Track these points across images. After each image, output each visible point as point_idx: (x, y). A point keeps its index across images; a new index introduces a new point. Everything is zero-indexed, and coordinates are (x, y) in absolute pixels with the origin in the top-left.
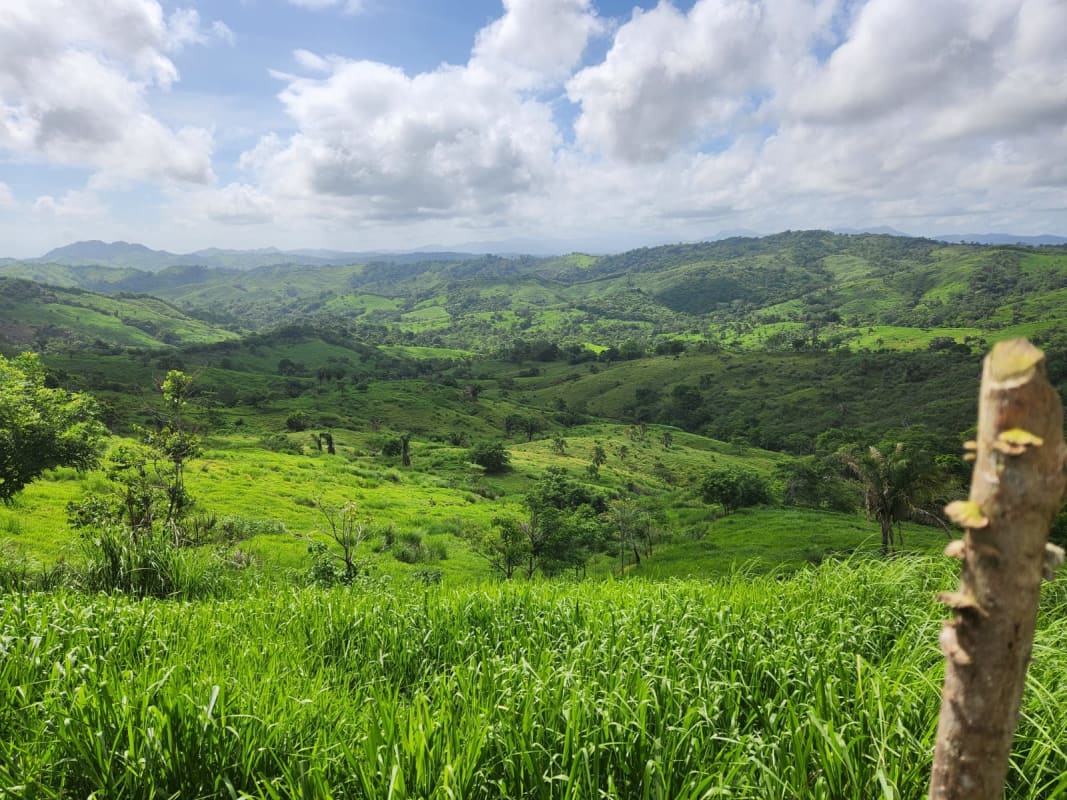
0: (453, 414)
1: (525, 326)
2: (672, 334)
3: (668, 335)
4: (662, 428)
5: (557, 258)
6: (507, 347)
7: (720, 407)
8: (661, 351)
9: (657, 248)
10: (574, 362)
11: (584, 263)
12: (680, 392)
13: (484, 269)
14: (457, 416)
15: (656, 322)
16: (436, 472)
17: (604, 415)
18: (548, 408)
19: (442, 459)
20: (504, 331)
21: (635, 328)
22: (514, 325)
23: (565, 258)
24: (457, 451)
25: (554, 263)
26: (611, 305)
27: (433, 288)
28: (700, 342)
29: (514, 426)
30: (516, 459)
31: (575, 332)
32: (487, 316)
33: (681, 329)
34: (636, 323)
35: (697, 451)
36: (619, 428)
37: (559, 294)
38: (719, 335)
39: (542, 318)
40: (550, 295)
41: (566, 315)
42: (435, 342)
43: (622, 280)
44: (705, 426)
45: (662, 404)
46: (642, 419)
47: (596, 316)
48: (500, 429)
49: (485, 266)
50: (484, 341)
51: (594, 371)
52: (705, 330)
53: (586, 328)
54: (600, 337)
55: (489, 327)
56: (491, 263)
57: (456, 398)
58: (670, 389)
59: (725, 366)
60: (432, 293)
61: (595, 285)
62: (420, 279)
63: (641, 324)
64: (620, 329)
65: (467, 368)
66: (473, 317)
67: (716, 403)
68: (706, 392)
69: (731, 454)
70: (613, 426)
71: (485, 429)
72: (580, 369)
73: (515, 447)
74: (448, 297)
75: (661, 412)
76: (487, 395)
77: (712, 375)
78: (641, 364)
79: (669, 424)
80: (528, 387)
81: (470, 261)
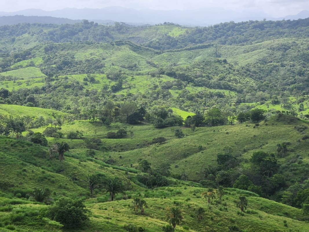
0: (38, 171)
1: (116, 89)
2: (254, 103)
3: (250, 104)
4: (238, 193)
5: (150, 26)
6: (98, 108)
7: (295, 174)
8: (242, 119)
9: (243, 23)
10: (161, 126)
11: (176, 33)
12: (258, 158)
13: (80, 34)
14: (43, 172)
15: (240, 92)
16: (15, 227)
17: (186, 178)
18: (132, 169)
19: (23, 214)
20: (95, 93)
21: (220, 96)
22: (105, 88)
23: (157, 27)
24: (38, 207)
25: (147, 31)
26: (198, 73)
27: (31, 49)
28: (279, 112)
29: (97, 186)
30: (96, 217)
31: (164, 96)
32: (80, 78)
33: (263, 99)
34: (221, 91)
35: (271, 215)
36: (198, 191)
37: (150, 60)
38: (297, 106)
39: (133, 83)
40: (142, 60)
41: (156, 81)
42: (29, 101)
43: (211, 50)
44: (281, 193)
45: (241, 169)
46: (221, 183)
47: (184, 83)
48: (84, 187)
49: (81, 31)
50: (76, 102)
51: (179, 135)
52: (285, 101)
53: (174, 93)
54: (188, 103)
55: (81, 88)
56: (88, 28)
57: (43, 155)
58: (249, 155)
59: (300, 136)
60: (30, 54)
61: (184, 53)
62: (19, 40)
63: (226, 93)
64: (206, 96)
65: (57, 126)
66: (66, 78)
67: (291, 170)
68: (283, 160)
69: (303, 220)
70: (193, 189)
71: (69, 186)
72: (166, 133)
73: (97, 205)
74: (43, 58)
75: (240, 177)
76: (73, 154)
77: (289, 144)
78: (224, 131)
79: (247, 190)
80: (115, 148)
81: (67, 26)
